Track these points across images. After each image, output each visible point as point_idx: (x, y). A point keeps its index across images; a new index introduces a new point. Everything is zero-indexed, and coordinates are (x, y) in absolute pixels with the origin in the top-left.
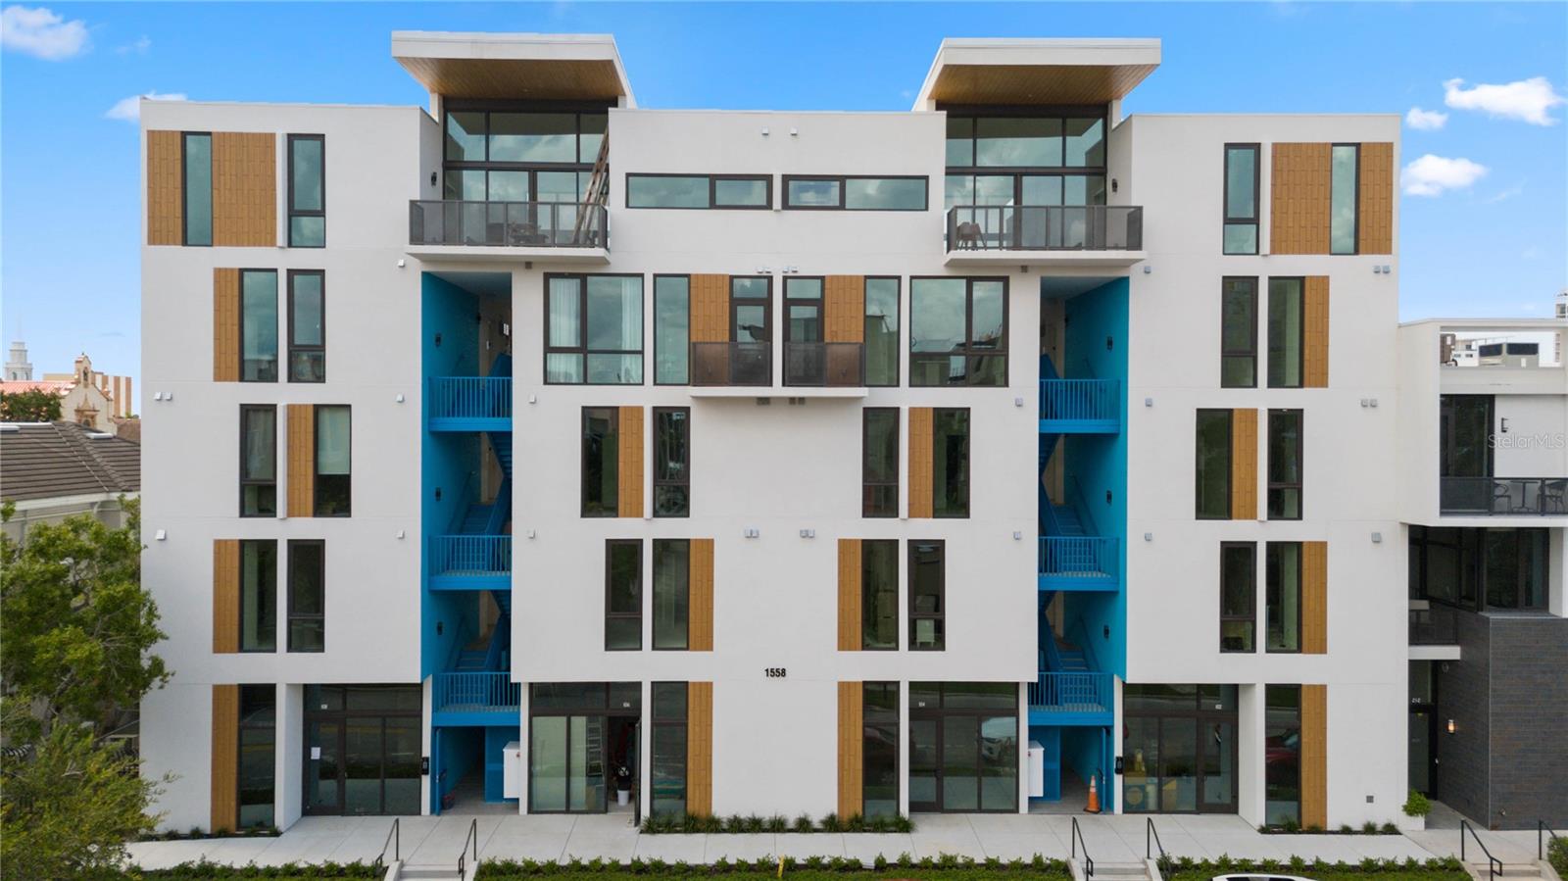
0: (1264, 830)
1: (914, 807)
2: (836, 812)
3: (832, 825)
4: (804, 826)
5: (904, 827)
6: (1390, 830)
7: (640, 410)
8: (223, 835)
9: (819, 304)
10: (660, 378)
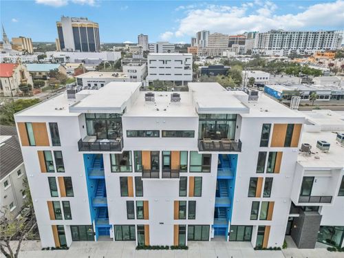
3: (173, 248)
4: (167, 248)
5: (187, 248)
6: (279, 249)
7: (132, 177)
8: (58, 248)
9: (170, 156)
10: (136, 171)
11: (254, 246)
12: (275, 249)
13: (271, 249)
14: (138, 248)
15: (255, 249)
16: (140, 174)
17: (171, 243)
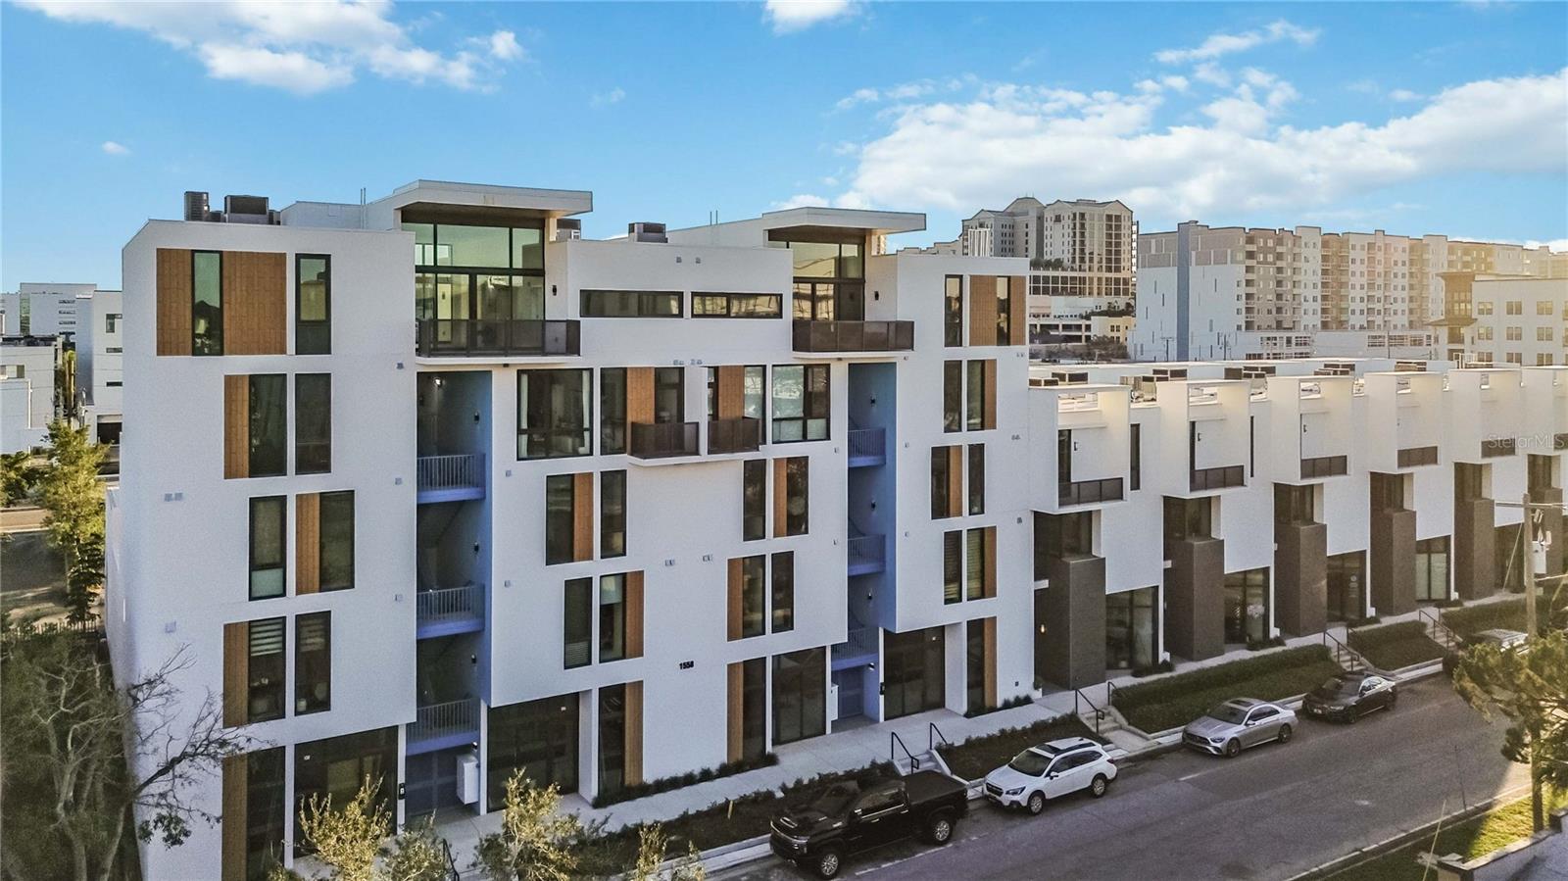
0: (968, 715)
1: (775, 743)
2: (726, 761)
3: (725, 771)
4: (707, 776)
5: (771, 760)
6: (1027, 700)
7: (591, 475)
10: (606, 449)
11: (963, 709)
12: (1018, 702)
13: (1007, 705)
14: (603, 802)
16: (617, 462)
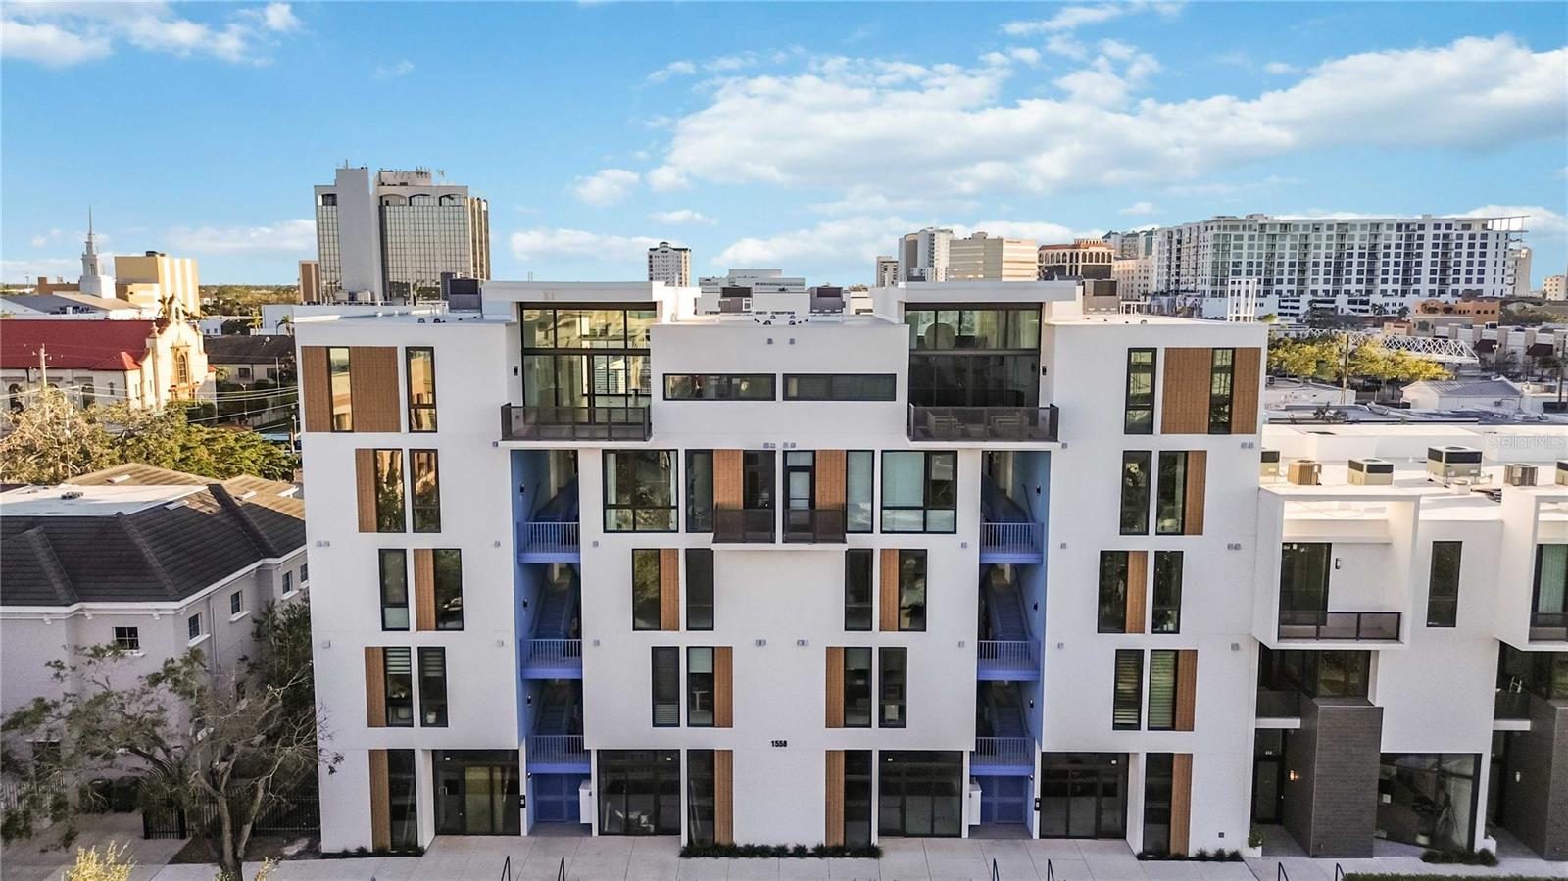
1: (881, 833)
2: (824, 843)
3: (821, 852)
4: (800, 852)
5: (877, 853)
6: (1235, 857)
7: (676, 551)
8: (380, 852)
9: (811, 470)
10: (691, 528)
11: (1138, 848)
12: (1220, 857)
13: (1202, 857)
14: (688, 853)
15: (1141, 857)
16: (703, 540)
17: (815, 835)
